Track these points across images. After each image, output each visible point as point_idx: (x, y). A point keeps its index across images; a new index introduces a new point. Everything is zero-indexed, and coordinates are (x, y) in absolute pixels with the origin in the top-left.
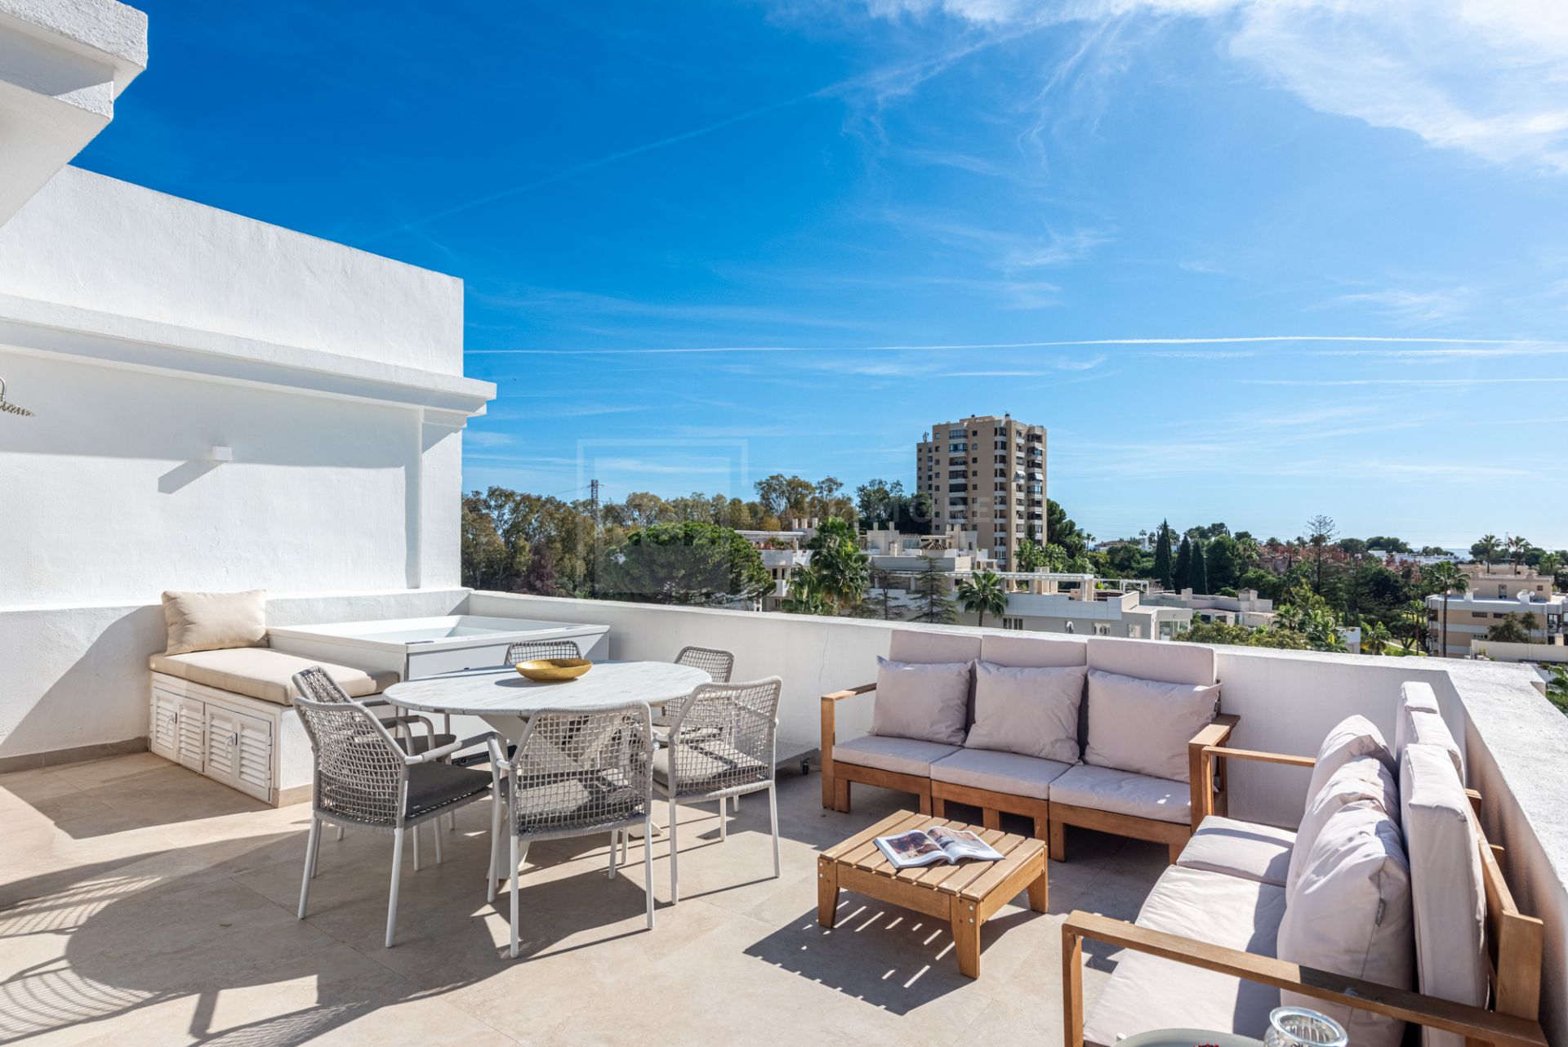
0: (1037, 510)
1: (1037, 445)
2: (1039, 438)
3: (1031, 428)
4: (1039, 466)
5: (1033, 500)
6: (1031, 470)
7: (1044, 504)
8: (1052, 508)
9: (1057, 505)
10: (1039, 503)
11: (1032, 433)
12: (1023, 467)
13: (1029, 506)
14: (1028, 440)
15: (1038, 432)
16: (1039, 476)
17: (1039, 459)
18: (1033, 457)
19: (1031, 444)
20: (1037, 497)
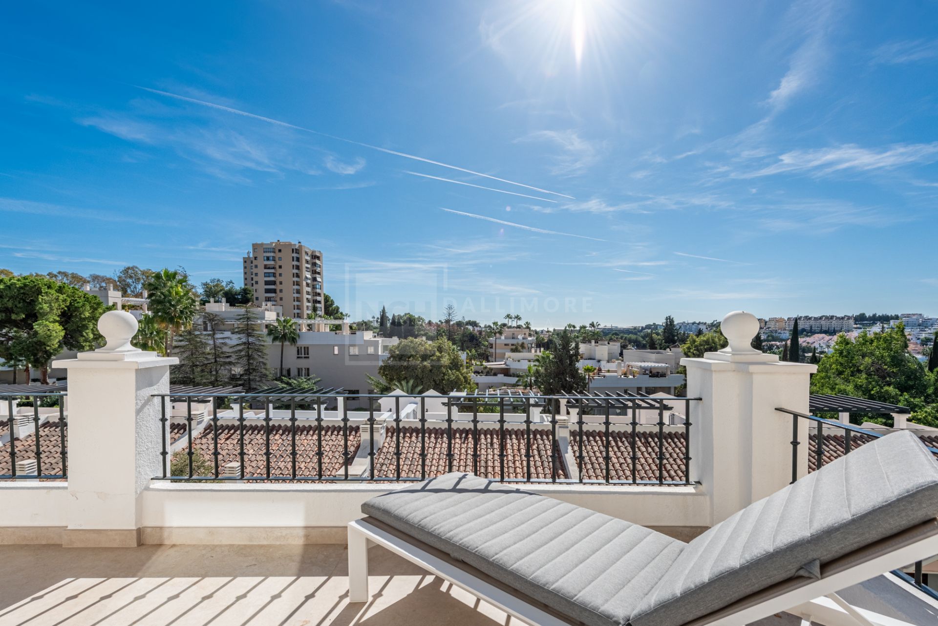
0: (318, 298)
1: (317, 262)
2: (318, 258)
3: (313, 252)
4: (319, 273)
5: (316, 293)
6: (314, 276)
7: (322, 295)
9: (330, 297)
10: (319, 295)
11: (314, 254)
12: (309, 273)
13: (313, 296)
14: (312, 258)
15: (318, 254)
16: (319, 279)
17: (318, 270)
18: (315, 268)
19: (314, 261)
20: (318, 291)
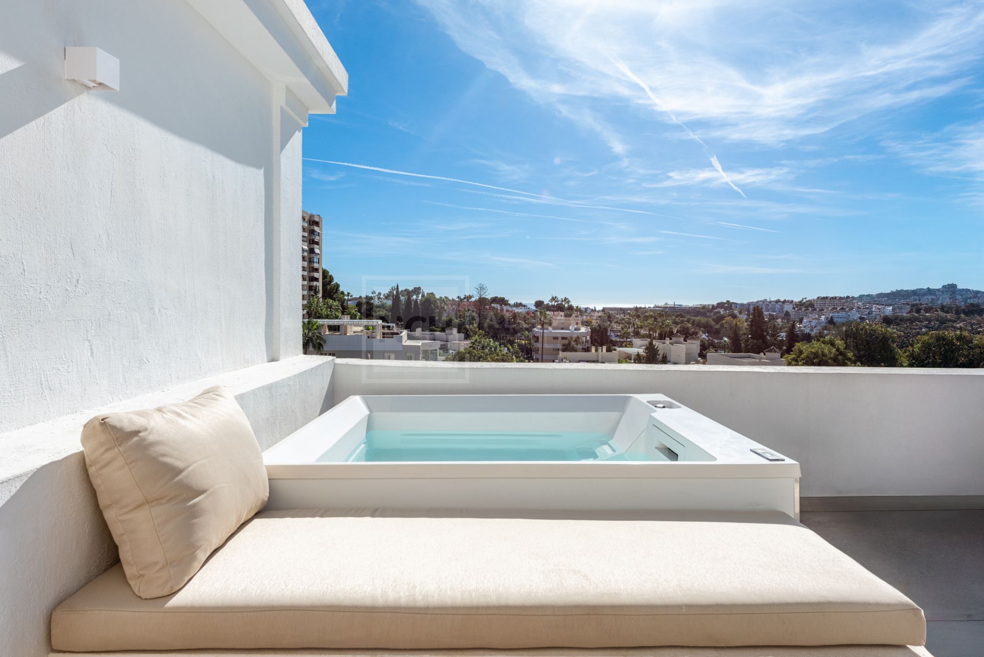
0: (316, 275)
1: (316, 228)
2: (317, 224)
3: (312, 216)
4: (317, 243)
5: (313, 268)
6: (312, 246)
7: (321, 271)
8: (325, 274)
9: (328, 272)
10: (317, 270)
11: (312, 219)
12: (306, 244)
13: (310, 272)
14: (310, 224)
15: (317, 219)
16: (317, 251)
17: (317, 239)
18: (313, 237)
19: (312, 227)
20: (316, 265)
